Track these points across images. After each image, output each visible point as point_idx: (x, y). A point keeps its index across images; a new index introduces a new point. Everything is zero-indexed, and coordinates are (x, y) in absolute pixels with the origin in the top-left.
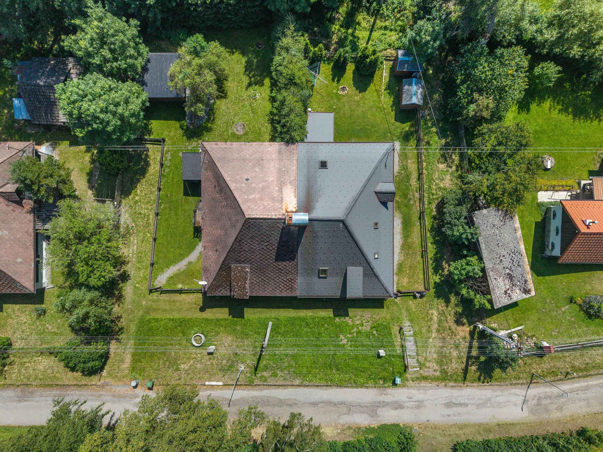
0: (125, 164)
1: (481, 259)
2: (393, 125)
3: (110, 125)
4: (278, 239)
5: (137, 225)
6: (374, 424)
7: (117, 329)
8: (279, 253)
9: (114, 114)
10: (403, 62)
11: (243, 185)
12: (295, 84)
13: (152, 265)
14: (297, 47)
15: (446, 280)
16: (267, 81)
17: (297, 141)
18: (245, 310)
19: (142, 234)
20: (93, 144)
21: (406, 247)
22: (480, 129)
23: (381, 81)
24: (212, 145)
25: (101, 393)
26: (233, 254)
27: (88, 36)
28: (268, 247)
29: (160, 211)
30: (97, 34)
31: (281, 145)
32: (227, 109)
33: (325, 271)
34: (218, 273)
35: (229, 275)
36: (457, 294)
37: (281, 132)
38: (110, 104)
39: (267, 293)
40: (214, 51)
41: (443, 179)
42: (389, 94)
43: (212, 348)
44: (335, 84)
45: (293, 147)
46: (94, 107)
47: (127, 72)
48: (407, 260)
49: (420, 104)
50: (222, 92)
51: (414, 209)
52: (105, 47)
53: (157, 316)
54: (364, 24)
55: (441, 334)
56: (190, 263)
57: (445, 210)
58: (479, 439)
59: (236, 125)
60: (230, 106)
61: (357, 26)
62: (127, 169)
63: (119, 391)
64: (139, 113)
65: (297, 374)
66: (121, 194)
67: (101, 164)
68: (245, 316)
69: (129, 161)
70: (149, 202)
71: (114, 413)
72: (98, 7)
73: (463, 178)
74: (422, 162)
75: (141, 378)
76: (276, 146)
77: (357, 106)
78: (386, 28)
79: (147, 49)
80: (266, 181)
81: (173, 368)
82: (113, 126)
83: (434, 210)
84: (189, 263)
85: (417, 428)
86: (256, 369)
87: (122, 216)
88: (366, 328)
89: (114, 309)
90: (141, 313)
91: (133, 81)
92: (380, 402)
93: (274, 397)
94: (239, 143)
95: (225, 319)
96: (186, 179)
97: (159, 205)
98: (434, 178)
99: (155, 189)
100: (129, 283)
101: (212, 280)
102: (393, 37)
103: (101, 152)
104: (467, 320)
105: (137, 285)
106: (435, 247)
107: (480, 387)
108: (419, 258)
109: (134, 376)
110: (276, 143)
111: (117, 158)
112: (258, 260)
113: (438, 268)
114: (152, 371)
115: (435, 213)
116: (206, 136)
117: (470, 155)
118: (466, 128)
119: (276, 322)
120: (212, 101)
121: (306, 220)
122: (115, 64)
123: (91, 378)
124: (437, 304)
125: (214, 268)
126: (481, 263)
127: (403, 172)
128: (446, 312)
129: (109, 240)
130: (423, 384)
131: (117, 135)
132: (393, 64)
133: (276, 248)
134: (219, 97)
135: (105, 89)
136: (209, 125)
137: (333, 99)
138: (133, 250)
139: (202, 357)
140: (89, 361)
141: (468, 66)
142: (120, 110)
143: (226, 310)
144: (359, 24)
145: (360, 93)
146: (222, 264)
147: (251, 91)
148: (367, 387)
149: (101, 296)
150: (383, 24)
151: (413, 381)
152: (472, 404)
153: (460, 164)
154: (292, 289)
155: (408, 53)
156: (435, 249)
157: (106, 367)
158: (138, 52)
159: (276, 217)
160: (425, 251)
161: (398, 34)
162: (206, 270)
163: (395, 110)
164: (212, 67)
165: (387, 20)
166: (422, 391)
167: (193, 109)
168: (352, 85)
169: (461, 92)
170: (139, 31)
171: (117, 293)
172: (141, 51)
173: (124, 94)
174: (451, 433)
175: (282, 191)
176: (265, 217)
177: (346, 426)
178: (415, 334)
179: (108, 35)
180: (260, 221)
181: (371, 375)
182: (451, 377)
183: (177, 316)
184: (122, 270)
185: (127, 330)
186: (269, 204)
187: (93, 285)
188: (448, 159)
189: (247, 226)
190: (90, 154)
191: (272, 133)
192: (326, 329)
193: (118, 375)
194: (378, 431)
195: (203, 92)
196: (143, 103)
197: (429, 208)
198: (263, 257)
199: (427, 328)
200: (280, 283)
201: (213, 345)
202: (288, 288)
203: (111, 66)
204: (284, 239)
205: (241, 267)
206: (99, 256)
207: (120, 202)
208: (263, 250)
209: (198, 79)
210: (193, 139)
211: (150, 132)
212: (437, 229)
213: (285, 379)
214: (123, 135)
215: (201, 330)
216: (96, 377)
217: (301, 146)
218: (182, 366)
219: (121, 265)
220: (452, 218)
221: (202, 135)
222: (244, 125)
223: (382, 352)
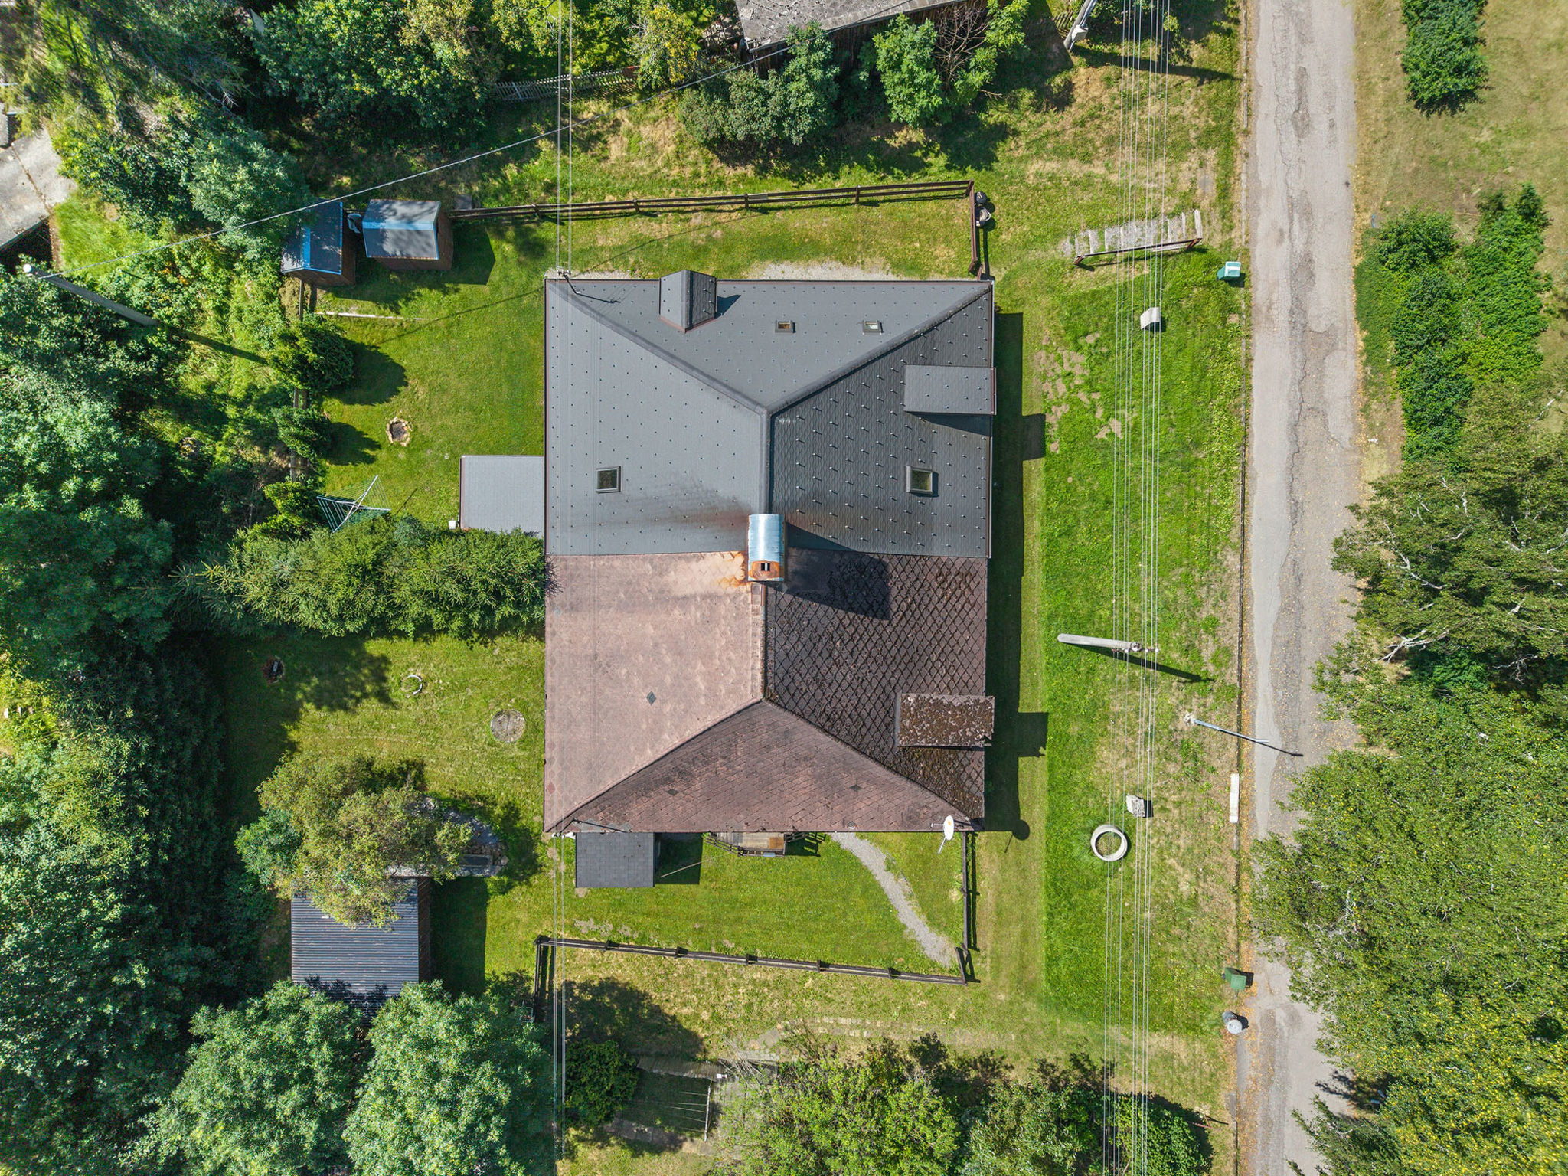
0: (606, 1048)
1: (882, 25)
2: (498, 288)
3: (493, 1091)
4: (826, 607)
5: (782, 1017)
6: (1356, 338)
7: (1077, 1072)
8: (866, 607)
9: (460, 1080)
10: (317, 256)
11: (667, 709)
12: (378, 562)
13: (894, 973)
14: (272, 558)
15: (940, 136)
16: (375, 647)
17: (542, 559)
18: (1025, 711)
19: (807, 1002)
20: (550, 1142)
21: (845, 251)
22: (506, 33)
23: (374, 323)
24: (552, 802)
25: (1259, 1119)
26: (866, 740)
27: (237, 1153)
28: (847, 637)
29: (742, 951)
30: (229, 1128)
31: (552, 604)
32: (452, 761)
33: (918, 477)
34: (922, 786)
35: (926, 752)
36: (980, 102)
37: (518, 604)
38: (432, 1091)
39: (978, 644)
40: (287, 796)
41: (653, 146)
42: (408, 300)
43: (1133, 805)
44: (382, 455)
45: (557, 572)
46: (438, 1140)
47: (343, 1042)
48: (882, 246)
49: (436, 209)
50: (405, 774)
51: (736, 228)
52: (269, 1106)
53: (1041, 960)
54: (211, 372)
55: (1096, 149)
56: (890, 866)
57: (741, 137)
58: (1400, 35)
59: (497, 736)
60: (444, 754)
61: (217, 391)
62: (623, 1044)
63: (1255, 1069)
64: (459, 1010)
65: (1210, 562)
66: (694, 1059)
67: (608, 1118)
68: (1040, 710)
69: (600, 1038)
70: (716, 981)
71: (1318, 1085)
72: (155, 1126)
73: (649, 87)
74: (603, 206)
75: (1218, 1006)
76: (555, 618)
77: (444, 391)
78: (222, 310)
79: (279, 985)
80: (656, 645)
81: (1190, 915)
82: (495, 1085)
83: (740, 170)
84: (889, 869)
85: (1367, 216)
86: (1195, 679)
87: (756, 1058)
88: (1078, 363)
89: (1021, 1082)
90: (1031, 1005)
91: (371, 1026)
92: (1293, 323)
93: (1276, 627)
94: (547, 725)
95: (1051, 767)
96: (651, 875)
97: (725, 954)
98: (649, 171)
99: (680, 965)
100: (945, 1039)
101: (940, 801)
102: (247, 288)
103: (573, 1118)
104: (1057, 73)
105: (952, 1016)
106: (847, 169)
107: (1252, 34)
108: (876, 213)
109: (1212, 1027)
110: (548, 620)
111: (590, 1072)
112: (884, 668)
113: (907, 160)
114: (1198, 976)
115: (750, 167)
116: (529, 820)
117: (583, 66)
118: (506, 77)
119: (1061, 621)
120: (431, 802)
121: (768, 523)
122: (320, 1077)
123: (1216, 1149)
124: (1010, 161)
125: (908, 794)
126: (895, 25)
127: (632, 260)
128: (1033, 136)
129: (826, 1095)
130: (1240, 198)
131: (523, 1072)
132: (323, 288)
133: (851, 615)
134: (420, 782)
135: (390, 1107)
136: (498, 811)
137: (424, 461)
138: (853, 1027)
139: (1158, 832)
140: (1171, 1152)
141: (325, 63)
142: (449, 1064)
143: (1024, 762)
144: (210, 387)
145: (406, 384)
146: (897, 772)
147: (401, 694)
148: (1249, 360)
149: (985, 1119)
150: (211, 316)
151: (1231, 228)
152: (1300, 57)
153: (608, 97)
154: (967, 575)
155: (287, 241)
156: (851, 166)
157: (1186, 1105)
158: (288, 1010)
159: (762, 610)
160: (859, 196)
161: (238, 274)
162: (911, 822)
163: (457, 282)
164: (332, 800)
165: (199, 305)
166: (1262, 203)
167: (451, 857)
168: (386, 405)
169: (399, 84)
170: (228, 1008)
171: (973, 1074)
172: (285, 1003)
173: (403, 1053)
174: (1382, 116)
175: (686, 598)
176: (759, 643)
177: (1361, 420)
178: (1096, 225)
179: (234, 1097)
180: (771, 657)
181: (1214, 348)
182: (1221, 117)
183: (1040, 904)
184: (909, 1058)
185: (1079, 1046)
186: (723, 634)
187: (955, 1142)
188: (595, 132)
189: (787, 696)
190: (581, 1148)
191: (521, 633)
192: (1081, 478)
193: (1207, 1070)
194: (1373, 328)
195: (401, 826)
196: (431, 997)
197: (736, 185)
198: (875, 653)
199: (1078, 189)
200: (949, 607)
201: (1123, 799)
202: (963, 586)
203: (326, 1088)
204: (824, 590)
205: (903, 717)
206: (871, 1126)
207: (718, 1064)
208: (856, 653)
209: (364, 841)
210: (537, 856)
211: (518, 979)
212: (796, 161)
213: (1223, 596)
214: (524, 1055)
215: (1081, 835)
216: (1214, 1132)
217: (555, 548)
218: (1184, 888)
219: (894, 1062)
220: (765, 115)
221: (526, 831)
222: (499, 714)
223: (1149, 317)
